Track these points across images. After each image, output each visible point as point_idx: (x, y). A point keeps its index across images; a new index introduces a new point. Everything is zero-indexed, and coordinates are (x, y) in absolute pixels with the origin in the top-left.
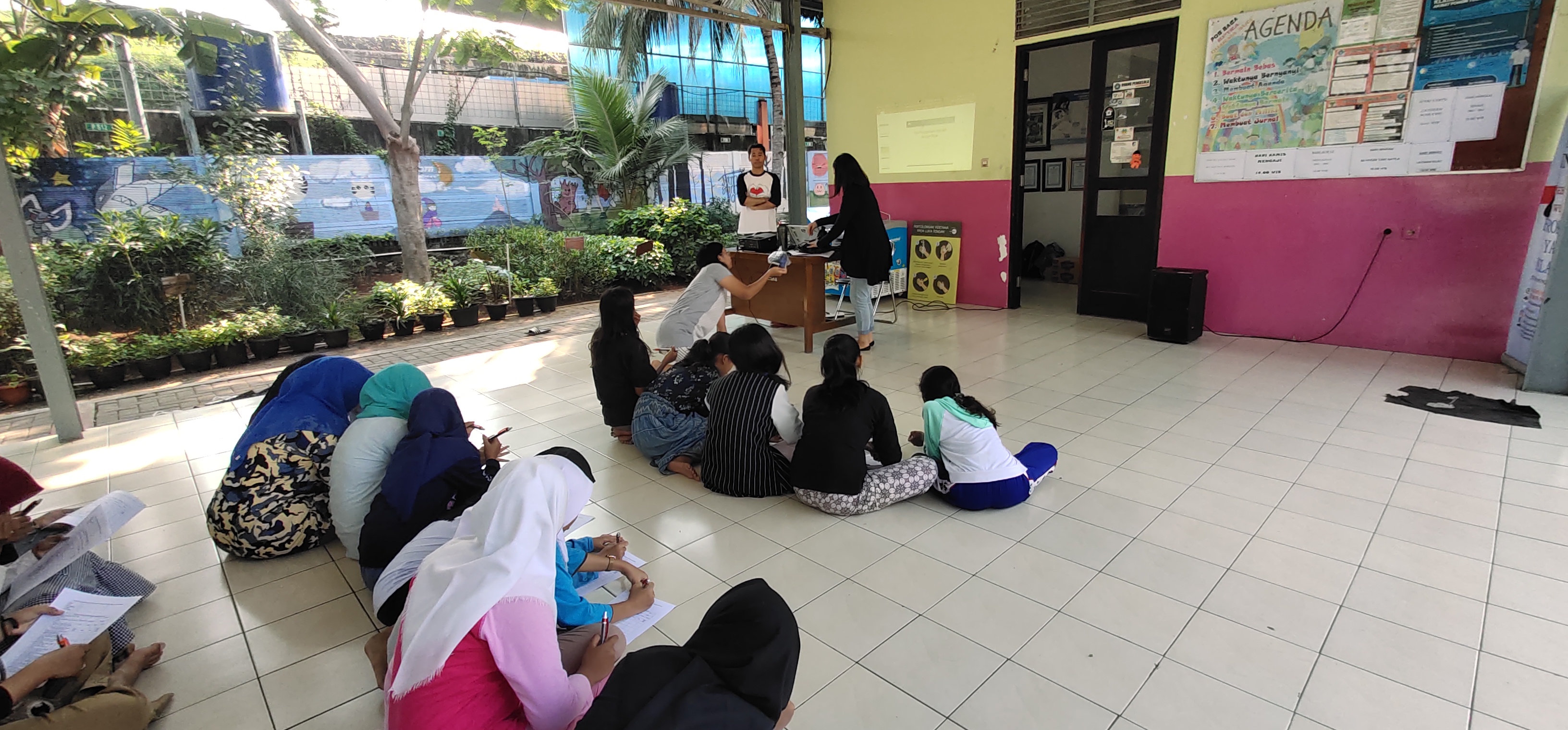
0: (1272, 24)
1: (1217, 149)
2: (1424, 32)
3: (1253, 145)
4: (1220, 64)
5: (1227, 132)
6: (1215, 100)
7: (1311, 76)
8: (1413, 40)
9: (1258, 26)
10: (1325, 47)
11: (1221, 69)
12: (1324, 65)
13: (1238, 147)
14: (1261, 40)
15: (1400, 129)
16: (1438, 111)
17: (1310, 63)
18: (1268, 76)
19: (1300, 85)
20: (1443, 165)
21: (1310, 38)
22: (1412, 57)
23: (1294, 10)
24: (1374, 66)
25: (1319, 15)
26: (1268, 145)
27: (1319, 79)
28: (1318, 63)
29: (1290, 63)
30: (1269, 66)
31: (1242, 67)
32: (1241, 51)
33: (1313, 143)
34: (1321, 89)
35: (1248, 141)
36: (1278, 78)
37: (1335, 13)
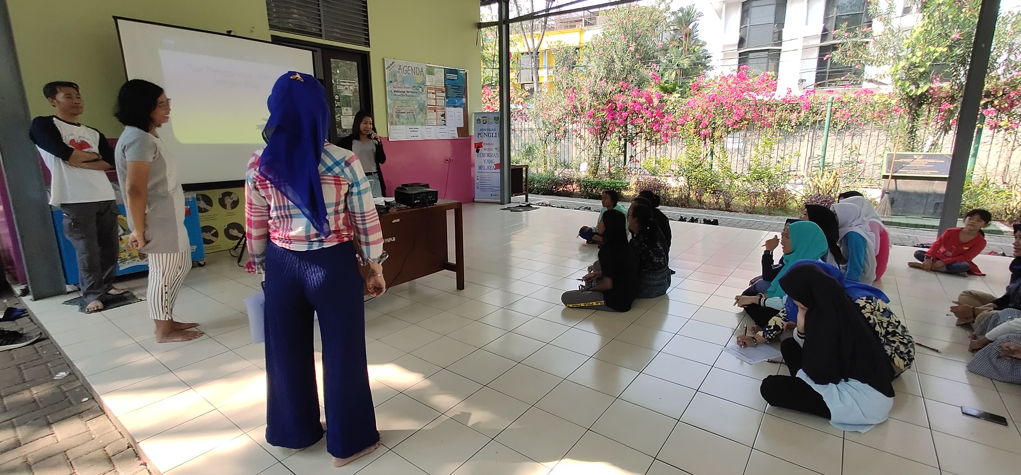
0: (406, 68)
1: (396, 124)
2: (445, 86)
3: (407, 124)
4: (391, 82)
5: (398, 116)
6: (392, 100)
7: (421, 95)
8: (444, 88)
9: (402, 67)
10: (423, 84)
11: (392, 84)
12: (424, 92)
13: (403, 124)
14: (404, 75)
15: (445, 121)
16: (451, 116)
17: (420, 90)
18: (409, 92)
19: (419, 99)
20: (456, 135)
21: (419, 79)
22: (444, 94)
23: (414, 65)
24: (436, 96)
25: (420, 70)
26: (412, 125)
27: (423, 96)
28: (423, 90)
29: (414, 88)
30: (408, 88)
31: (399, 86)
32: (398, 78)
33: (424, 124)
34: (424, 102)
35: (406, 122)
36: (412, 94)
37: (424, 70)
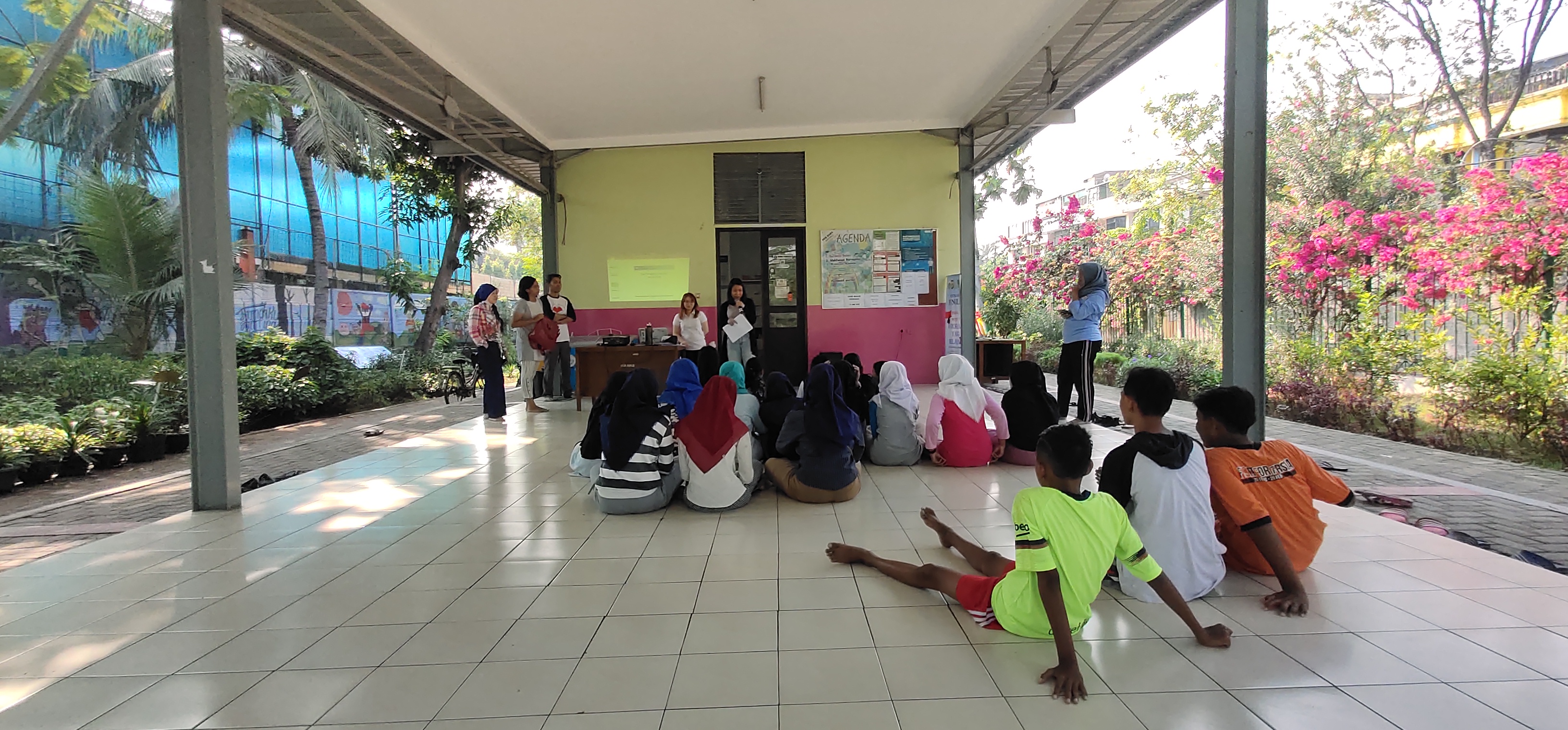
0: (847, 237)
1: (831, 292)
2: (901, 249)
3: (846, 292)
4: (827, 252)
5: (834, 285)
6: (827, 269)
7: (866, 262)
8: (899, 252)
9: (842, 237)
10: (869, 250)
11: (828, 254)
12: (870, 258)
13: (840, 292)
14: (844, 244)
15: (899, 287)
16: (910, 281)
17: (865, 256)
18: (849, 260)
19: (862, 266)
20: (916, 303)
21: (863, 246)
22: (899, 258)
23: (856, 233)
24: (887, 261)
25: (866, 236)
26: (853, 292)
27: (868, 264)
28: (867, 257)
29: (857, 255)
30: (849, 256)
31: (837, 255)
32: (836, 248)
33: (870, 292)
34: (870, 268)
35: (844, 290)
36: (853, 262)
37: (871, 237)
